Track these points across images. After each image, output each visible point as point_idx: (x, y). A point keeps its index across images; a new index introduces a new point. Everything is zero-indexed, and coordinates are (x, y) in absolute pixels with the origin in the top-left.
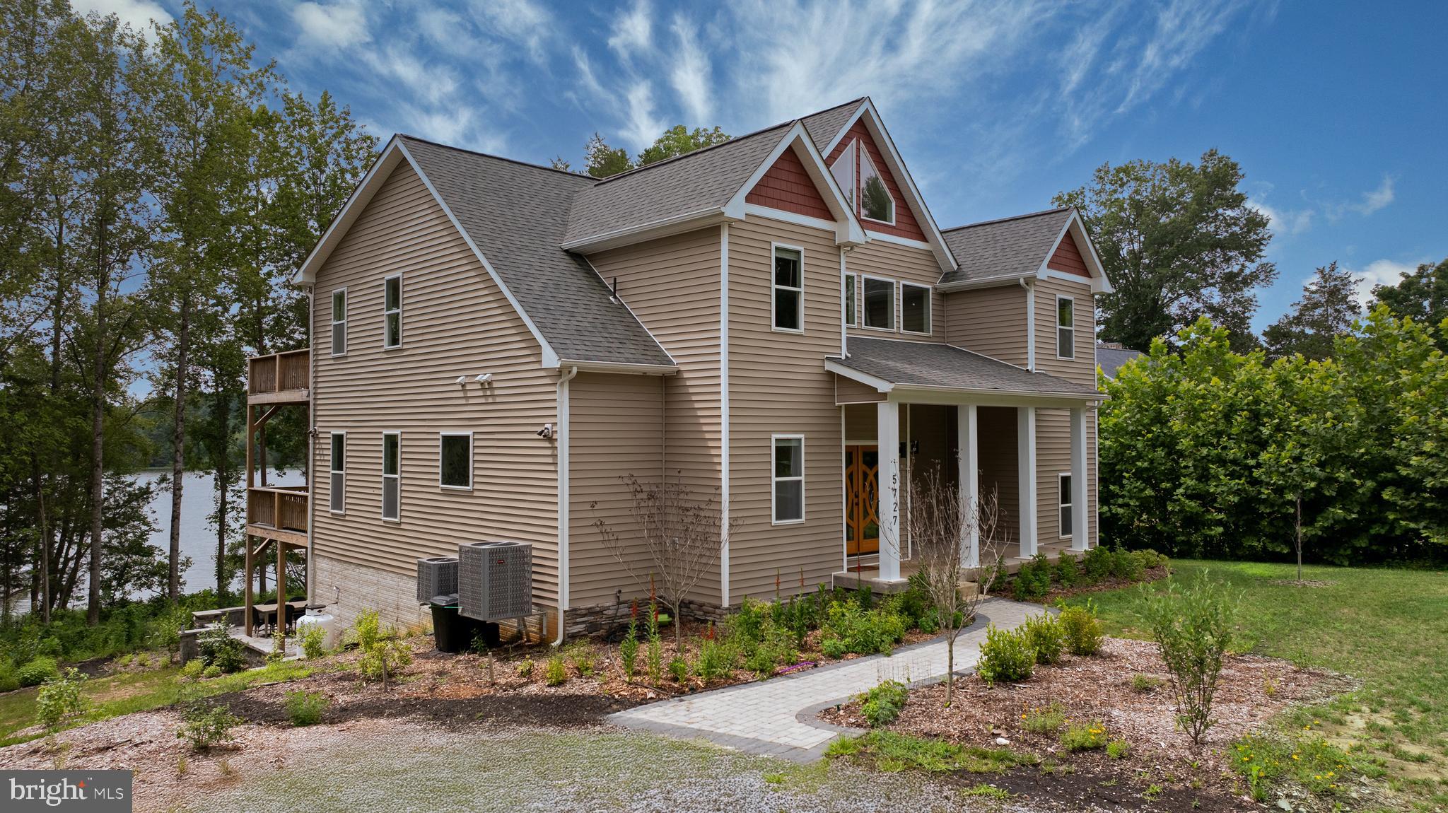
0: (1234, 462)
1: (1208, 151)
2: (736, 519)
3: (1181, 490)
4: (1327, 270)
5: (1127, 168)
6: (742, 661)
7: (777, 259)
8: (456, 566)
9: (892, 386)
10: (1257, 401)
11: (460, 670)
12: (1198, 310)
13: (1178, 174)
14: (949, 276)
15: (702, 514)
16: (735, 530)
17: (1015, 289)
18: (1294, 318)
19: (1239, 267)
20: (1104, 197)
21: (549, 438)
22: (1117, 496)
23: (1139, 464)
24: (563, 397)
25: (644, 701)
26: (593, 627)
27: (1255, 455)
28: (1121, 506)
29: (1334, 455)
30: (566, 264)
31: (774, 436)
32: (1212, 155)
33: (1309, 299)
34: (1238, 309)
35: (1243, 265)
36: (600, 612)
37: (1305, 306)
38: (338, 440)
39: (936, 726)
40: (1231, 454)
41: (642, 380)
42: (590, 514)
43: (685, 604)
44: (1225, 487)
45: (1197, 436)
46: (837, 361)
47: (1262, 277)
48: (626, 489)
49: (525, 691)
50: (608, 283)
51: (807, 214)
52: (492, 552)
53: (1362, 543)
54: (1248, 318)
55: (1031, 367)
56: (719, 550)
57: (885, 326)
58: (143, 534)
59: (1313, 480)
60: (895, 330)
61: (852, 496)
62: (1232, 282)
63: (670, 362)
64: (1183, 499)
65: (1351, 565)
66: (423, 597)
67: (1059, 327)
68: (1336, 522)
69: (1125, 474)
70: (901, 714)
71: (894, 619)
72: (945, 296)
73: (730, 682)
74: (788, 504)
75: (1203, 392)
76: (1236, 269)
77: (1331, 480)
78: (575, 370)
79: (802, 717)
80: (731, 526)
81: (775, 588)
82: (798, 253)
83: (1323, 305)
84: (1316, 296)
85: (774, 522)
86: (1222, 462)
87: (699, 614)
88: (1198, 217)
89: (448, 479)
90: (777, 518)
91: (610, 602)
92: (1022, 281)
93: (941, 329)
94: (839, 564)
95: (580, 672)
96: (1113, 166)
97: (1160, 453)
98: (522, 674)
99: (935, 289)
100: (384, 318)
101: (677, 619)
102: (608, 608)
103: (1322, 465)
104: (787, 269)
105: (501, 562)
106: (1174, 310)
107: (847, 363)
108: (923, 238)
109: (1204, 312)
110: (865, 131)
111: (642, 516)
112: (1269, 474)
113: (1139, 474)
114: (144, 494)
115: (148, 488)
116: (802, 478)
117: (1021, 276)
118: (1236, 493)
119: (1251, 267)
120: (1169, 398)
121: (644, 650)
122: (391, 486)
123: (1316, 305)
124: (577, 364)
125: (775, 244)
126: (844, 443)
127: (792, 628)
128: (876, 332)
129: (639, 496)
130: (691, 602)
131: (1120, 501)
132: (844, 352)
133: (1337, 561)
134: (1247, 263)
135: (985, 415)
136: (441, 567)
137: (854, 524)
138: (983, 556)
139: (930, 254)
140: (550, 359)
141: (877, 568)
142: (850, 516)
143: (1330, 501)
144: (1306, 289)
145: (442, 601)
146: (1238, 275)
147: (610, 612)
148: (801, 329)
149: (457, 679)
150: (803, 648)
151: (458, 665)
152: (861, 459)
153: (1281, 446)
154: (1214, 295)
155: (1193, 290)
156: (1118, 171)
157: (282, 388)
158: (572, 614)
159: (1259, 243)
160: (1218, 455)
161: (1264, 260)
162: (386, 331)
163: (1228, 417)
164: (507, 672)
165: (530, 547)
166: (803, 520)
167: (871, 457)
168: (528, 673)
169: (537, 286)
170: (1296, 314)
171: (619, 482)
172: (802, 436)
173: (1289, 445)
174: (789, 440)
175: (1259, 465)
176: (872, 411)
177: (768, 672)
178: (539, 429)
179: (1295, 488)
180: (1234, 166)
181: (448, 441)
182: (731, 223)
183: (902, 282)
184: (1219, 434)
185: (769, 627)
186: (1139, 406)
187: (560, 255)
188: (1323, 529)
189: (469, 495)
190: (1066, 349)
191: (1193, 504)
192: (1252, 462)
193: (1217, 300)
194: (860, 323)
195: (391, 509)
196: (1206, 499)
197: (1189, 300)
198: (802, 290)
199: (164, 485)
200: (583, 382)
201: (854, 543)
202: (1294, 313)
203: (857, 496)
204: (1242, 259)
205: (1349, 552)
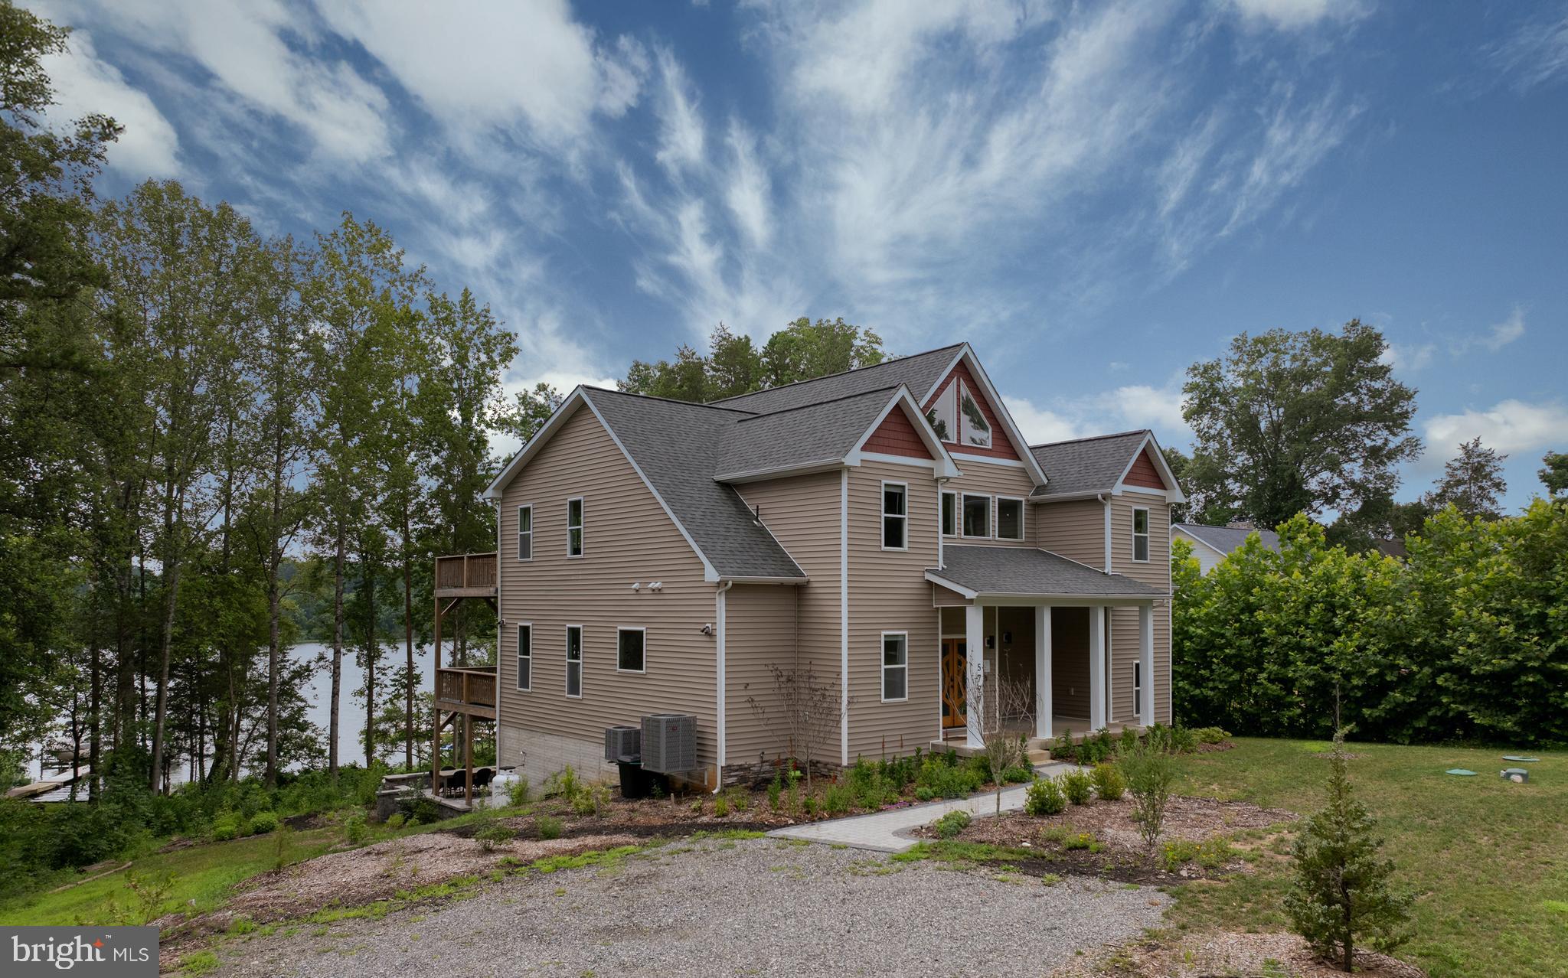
0: (1312, 649)
1: (1350, 321)
2: (852, 697)
3: (1265, 675)
4: (1471, 446)
5: (1266, 339)
6: (856, 802)
7: (886, 493)
8: (638, 732)
9: (977, 594)
10: (1332, 594)
11: (646, 808)
12: (1338, 486)
13: (1318, 343)
14: (1041, 489)
15: (827, 693)
16: (851, 706)
17: (1094, 503)
18: (1437, 495)
19: (1382, 441)
20: (1243, 368)
21: (709, 634)
22: (1208, 679)
23: (1227, 651)
24: (721, 603)
25: (787, 825)
26: (742, 780)
27: (1329, 643)
28: (1212, 689)
29: (1398, 643)
30: (717, 494)
31: (883, 633)
32: (1354, 325)
33: (1452, 476)
34: (1380, 485)
35: (1386, 439)
36: (748, 768)
37: (1448, 482)
38: (525, 631)
39: (984, 837)
40: (1307, 642)
41: (781, 587)
42: (744, 693)
43: (814, 764)
44: (1301, 669)
45: (1278, 626)
46: (935, 572)
47: (1407, 452)
48: (770, 674)
49: (699, 821)
50: (752, 509)
51: (911, 456)
52: (668, 721)
53: (1420, 724)
54: (1392, 494)
55: (1108, 570)
56: (839, 722)
57: (983, 535)
58: (301, 709)
59: (1376, 667)
60: (991, 538)
61: (948, 679)
62: (1376, 455)
63: (802, 575)
64: (1265, 682)
65: (1411, 743)
66: (611, 757)
67: (1134, 534)
68: (1398, 705)
69: (1214, 660)
70: (964, 831)
71: (971, 773)
72: (1036, 507)
73: (848, 814)
74: (894, 686)
75: (1286, 584)
76: (1379, 442)
77: (1394, 667)
78: (730, 583)
79: (896, 833)
80: (849, 702)
81: (881, 752)
82: (903, 487)
83: (1465, 483)
84: (1459, 472)
85: (883, 700)
86: (1300, 649)
87: (825, 771)
88: (1336, 391)
89: (624, 664)
90: (886, 697)
91: (755, 761)
92: (1099, 497)
93: (1033, 535)
94: (936, 734)
95: (738, 808)
96: (1251, 336)
97: (1247, 641)
98: (695, 810)
99: (1028, 500)
100: (568, 532)
101: (809, 776)
102: (754, 765)
103: (1386, 653)
104: (894, 501)
105: (674, 729)
106: (1313, 485)
107: (941, 574)
108: (1016, 456)
109: (1344, 489)
110: (965, 370)
111: (783, 695)
112: (1338, 660)
113: (1226, 661)
114: (304, 673)
115: (308, 666)
116: (906, 666)
117: (1098, 493)
118: (1312, 677)
119: (1394, 442)
120: (1254, 590)
121: (783, 795)
122: (574, 669)
123: (1459, 483)
124: (731, 579)
125: (884, 482)
126: (940, 637)
127: (894, 779)
128: (974, 540)
129: (781, 679)
130: (818, 762)
131: (1211, 684)
132: (941, 565)
133: (1400, 741)
134: (1391, 437)
135: (1059, 614)
136: (625, 734)
137: (950, 702)
138: (1055, 731)
139: (1023, 471)
140: (712, 575)
141: (965, 738)
142: (946, 696)
143: (1392, 686)
144: (1449, 466)
145: (627, 759)
146: (1380, 449)
147: (755, 769)
148: (906, 548)
149: (646, 814)
150: (901, 793)
151: (643, 806)
152: (956, 649)
153: (1349, 634)
154: (1355, 470)
155: (1334, 466)
156: (1257, 341)
157: (469, 585)
158: (728, 769)
159: (1405, 415)
160: (1298, 643)
161: (1410, 434)
162: (568, 542)
163: (1307, 607)
164: (684, 810)
165: (695, 719)
166: (906, 698)
167: (962, 647)
168: (699, 809)
169: (698, 514)
170: (1439, 491)
171: (763, 668)
172: (906, 632)
173: (1356, 635)
174: (897, 636)
175: (1331, 653)
176: (961, 613)
177: (874, 808)
178: (702, 627)
179: (1362, 674)
180: (1378, 337)
181: (624, 634)
182: (848, 468)
183: (998, 497)
184: (1299, 623)
185: (877, 778)
186: (1230, 597)
187: (713, 486)
188: (1388, 711)
189: (642, 677)
190: (1141, 553)
191: (1274, 687)
192: (1325, 650)
193: (1358, 476)
194: (959, 534)
195: (574, 688)
196: (1288, 684)
197: (1330, 475)
198: (906, 516)
199: (321, 663)
200: (737, 591)
201: (949, 719)
202: (1436, 490)
203: (952, 680)
204: (1386, 432)
205: (1411, 732)
